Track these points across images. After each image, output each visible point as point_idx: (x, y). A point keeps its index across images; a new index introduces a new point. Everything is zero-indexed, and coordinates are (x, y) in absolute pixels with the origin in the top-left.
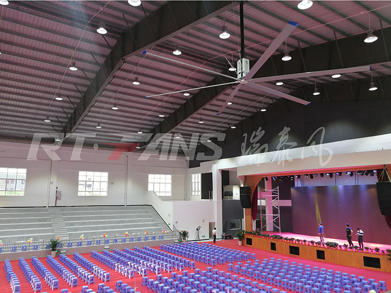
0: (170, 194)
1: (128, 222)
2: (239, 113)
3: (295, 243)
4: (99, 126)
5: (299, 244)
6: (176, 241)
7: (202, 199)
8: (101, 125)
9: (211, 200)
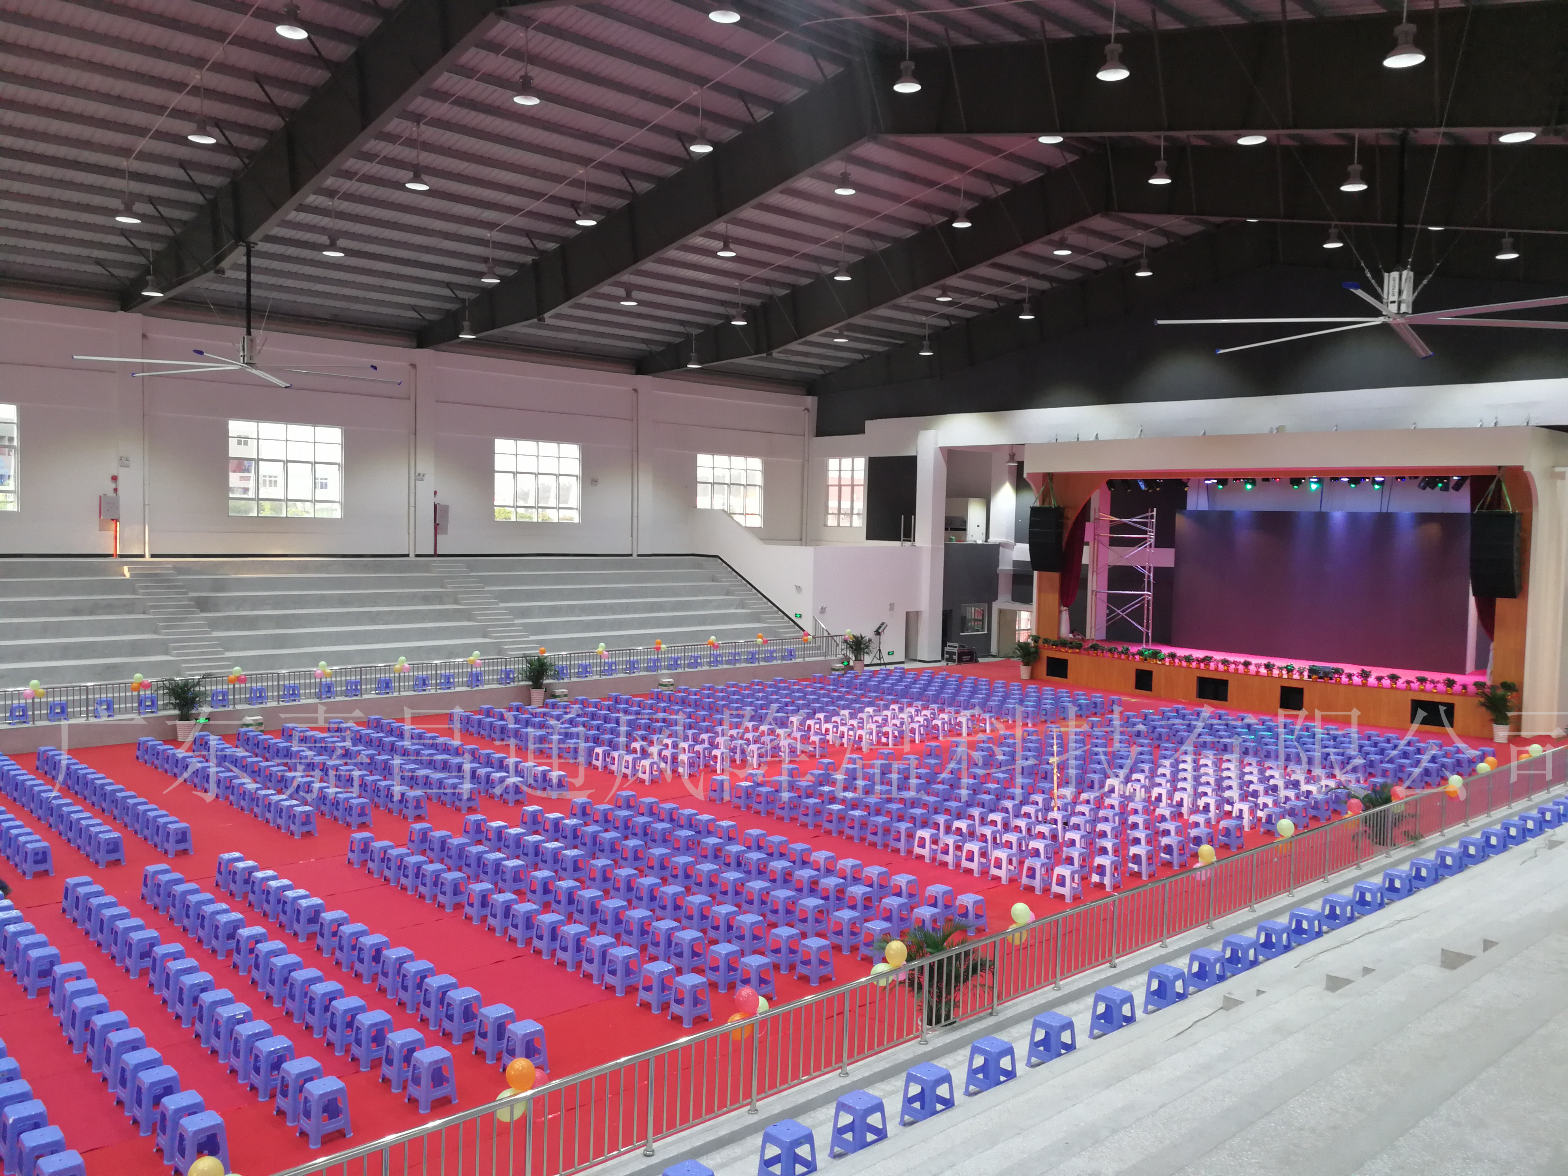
3: (1216, 670)
4: (628, 298)
5: (1227, 671)
6: (836, 666)
7: (868, 538)
8: (635, 294)
9: (908, 544)
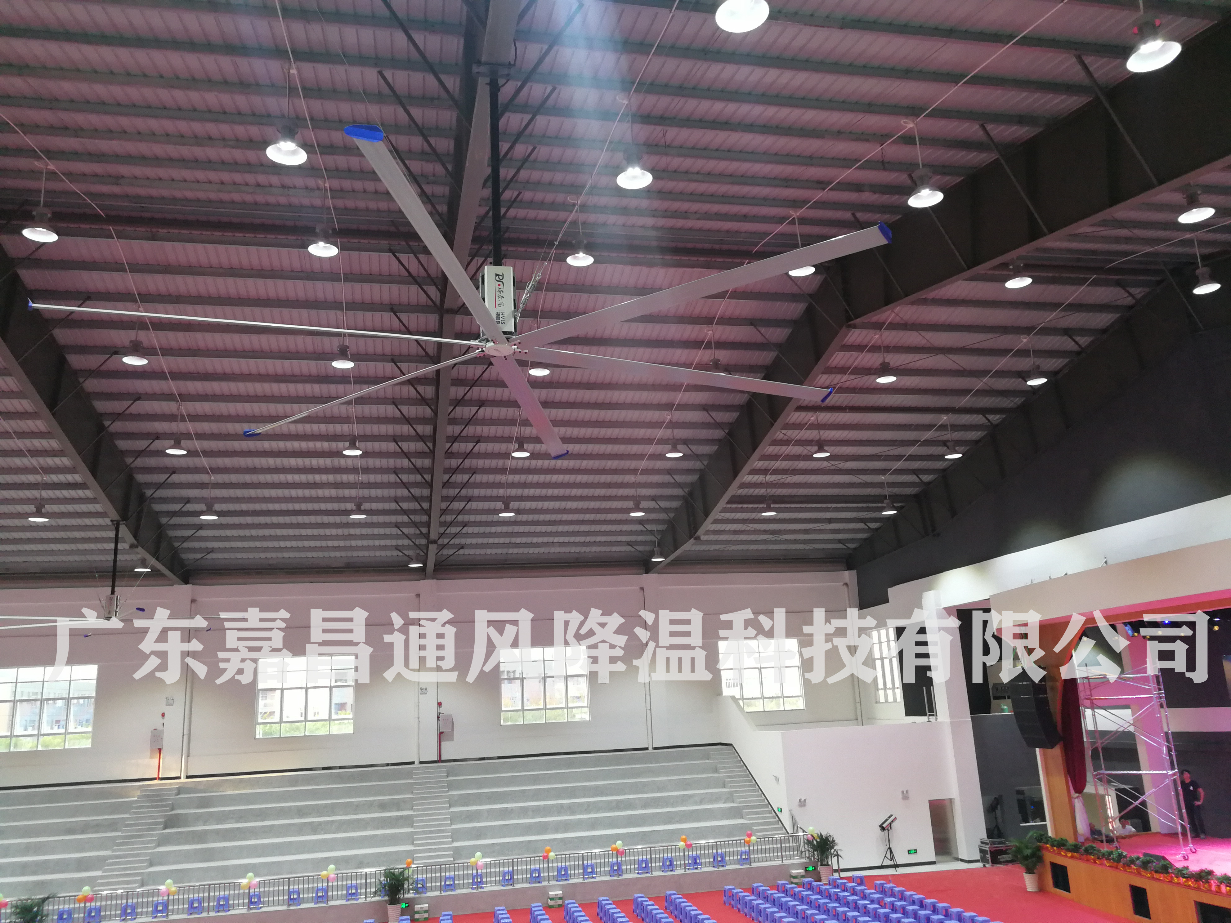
0: (800, 704)
1: (646, 804)
2: (965, 401)
3: (1219, 892)
5: (1229, 894)
6: (794, 872)
7: (906, 714)
9: (932, 719)
